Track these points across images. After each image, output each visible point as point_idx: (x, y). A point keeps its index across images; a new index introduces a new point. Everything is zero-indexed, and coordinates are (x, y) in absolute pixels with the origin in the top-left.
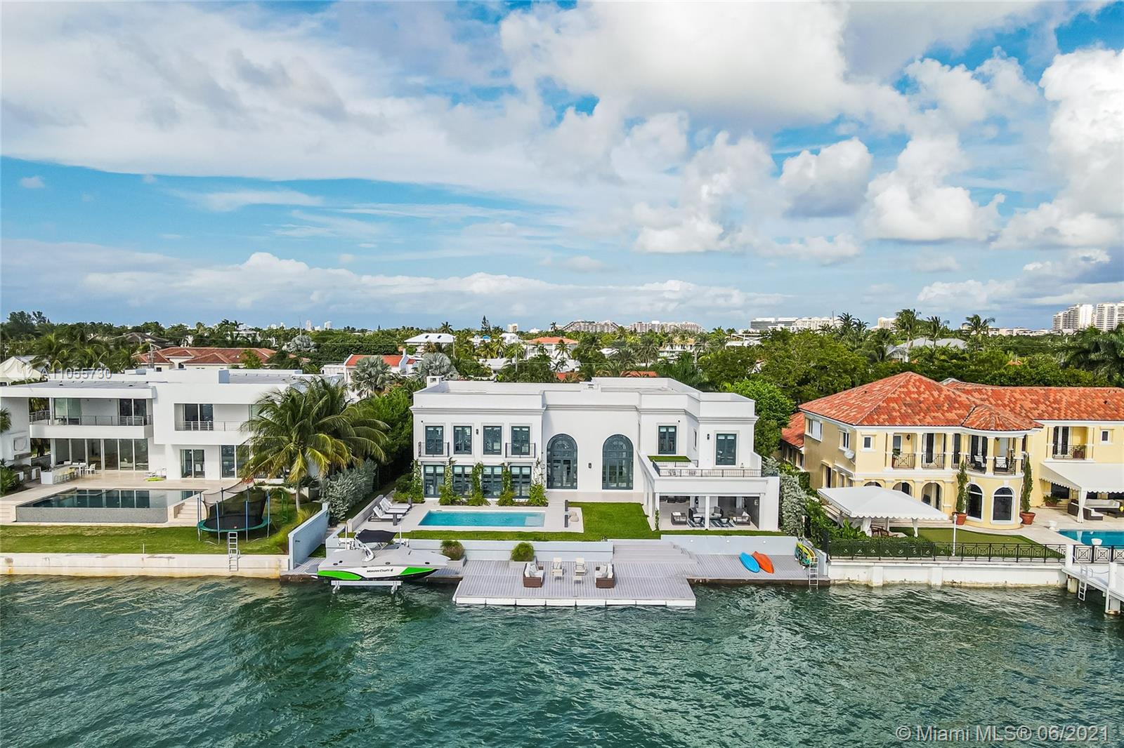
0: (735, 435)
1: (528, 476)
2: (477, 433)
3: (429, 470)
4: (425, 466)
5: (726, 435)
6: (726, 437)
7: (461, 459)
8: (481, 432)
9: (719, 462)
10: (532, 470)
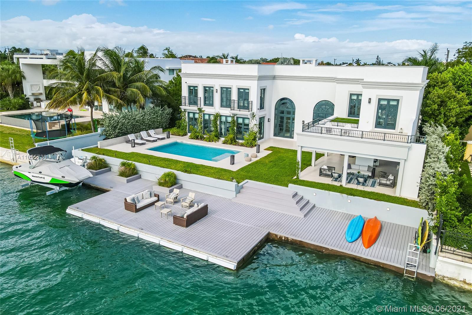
0: (398, 101)
1: (248, 125)
2: (217, 92)
3: (191, 115)
4: (189, 113)
5: (389, 100)
6: (389, 102)
7: (208, 110)
8: (219, 91)
9: (378, 124)
10: (250, 121)
